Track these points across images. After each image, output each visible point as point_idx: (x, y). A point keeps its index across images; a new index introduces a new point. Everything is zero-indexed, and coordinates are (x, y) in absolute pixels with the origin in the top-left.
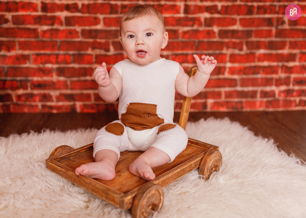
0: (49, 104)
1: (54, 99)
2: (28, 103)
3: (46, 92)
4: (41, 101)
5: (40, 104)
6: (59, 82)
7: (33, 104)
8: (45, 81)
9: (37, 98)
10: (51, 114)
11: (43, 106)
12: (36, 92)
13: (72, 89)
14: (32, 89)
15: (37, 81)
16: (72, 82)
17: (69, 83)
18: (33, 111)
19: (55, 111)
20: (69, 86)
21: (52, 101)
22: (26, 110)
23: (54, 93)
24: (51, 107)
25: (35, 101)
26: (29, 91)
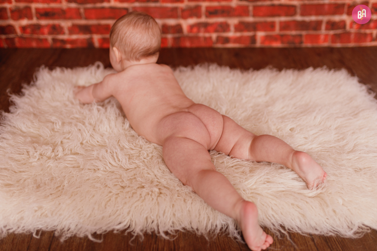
0: (61, 37)
1: (66, 31)
2: (35, 36)
3: (56, 22)
4: (50, 33)
5: (50, 38)
6: (70, 9)
7: (42, 37)
8: (53, 9)
9: (46, 30)
10: (64, 50)
11: (54, 40)
12: (43, 22)
13: (87, 18)
14: (38, 18)
15: (44, 9)
16: (86, 10)
17: (82, 11)
18: (42, 45)
19: (68, 46)
20: (83, 15)
21: (63, 33)
22: (34, 44)
23: (66, 24)
24: (63, 42)
25: (43, 34)
26: (35, 21)
